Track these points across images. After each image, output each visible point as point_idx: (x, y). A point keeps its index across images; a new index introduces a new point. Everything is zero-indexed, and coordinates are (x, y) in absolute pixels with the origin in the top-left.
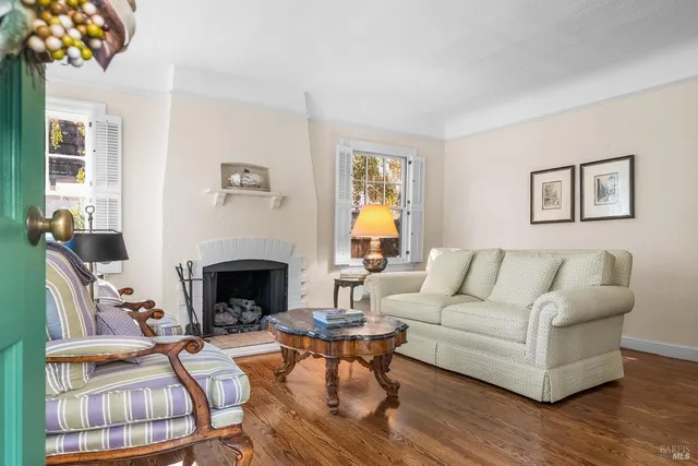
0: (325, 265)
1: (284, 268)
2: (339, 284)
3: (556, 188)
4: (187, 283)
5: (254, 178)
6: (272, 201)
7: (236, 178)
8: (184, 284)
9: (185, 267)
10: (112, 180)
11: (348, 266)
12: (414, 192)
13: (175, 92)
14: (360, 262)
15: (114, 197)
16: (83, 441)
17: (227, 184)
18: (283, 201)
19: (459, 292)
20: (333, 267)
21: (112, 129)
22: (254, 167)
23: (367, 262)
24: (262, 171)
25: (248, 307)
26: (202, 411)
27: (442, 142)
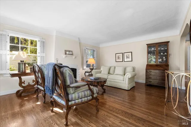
0: (82, 69)
2: (86, 72)
3: (120, 56)
5: (71, 53)
6: (74, 57)
7: (68, 53)
10: (44, 52)
11: (85, 69)
13: (56, 36)
14: (89, 68)
15: (44, 56)
16: (77, 101)
17: (66, 54)
18: (76, 57)
19: (109, 73)
20: (83, 69)
21: (44, 42)
22: (70, 51)
23: (90, 68)
24: (72, 51)
26: (93, 94)
27: (100, 48)
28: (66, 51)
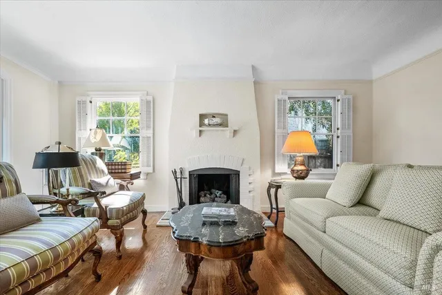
1: (237, 173)
2: (270, 186)
4: (179, 180)
5: (217, 120)
6: (228, 134)
7: (206, 121)
8: (176, 180)
9: (178, 171)
10: (148, 127)
11: (286, 174)
12: (342, 120)
15: (149, 135)
17: (201, 124)
18: (235, 132)
21: (148, 102)
22: (219, 114)
23: (293, 171)
24: (224, 116)
25: (218, 195)
27: (371, 81)
28: (202, 117)
